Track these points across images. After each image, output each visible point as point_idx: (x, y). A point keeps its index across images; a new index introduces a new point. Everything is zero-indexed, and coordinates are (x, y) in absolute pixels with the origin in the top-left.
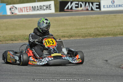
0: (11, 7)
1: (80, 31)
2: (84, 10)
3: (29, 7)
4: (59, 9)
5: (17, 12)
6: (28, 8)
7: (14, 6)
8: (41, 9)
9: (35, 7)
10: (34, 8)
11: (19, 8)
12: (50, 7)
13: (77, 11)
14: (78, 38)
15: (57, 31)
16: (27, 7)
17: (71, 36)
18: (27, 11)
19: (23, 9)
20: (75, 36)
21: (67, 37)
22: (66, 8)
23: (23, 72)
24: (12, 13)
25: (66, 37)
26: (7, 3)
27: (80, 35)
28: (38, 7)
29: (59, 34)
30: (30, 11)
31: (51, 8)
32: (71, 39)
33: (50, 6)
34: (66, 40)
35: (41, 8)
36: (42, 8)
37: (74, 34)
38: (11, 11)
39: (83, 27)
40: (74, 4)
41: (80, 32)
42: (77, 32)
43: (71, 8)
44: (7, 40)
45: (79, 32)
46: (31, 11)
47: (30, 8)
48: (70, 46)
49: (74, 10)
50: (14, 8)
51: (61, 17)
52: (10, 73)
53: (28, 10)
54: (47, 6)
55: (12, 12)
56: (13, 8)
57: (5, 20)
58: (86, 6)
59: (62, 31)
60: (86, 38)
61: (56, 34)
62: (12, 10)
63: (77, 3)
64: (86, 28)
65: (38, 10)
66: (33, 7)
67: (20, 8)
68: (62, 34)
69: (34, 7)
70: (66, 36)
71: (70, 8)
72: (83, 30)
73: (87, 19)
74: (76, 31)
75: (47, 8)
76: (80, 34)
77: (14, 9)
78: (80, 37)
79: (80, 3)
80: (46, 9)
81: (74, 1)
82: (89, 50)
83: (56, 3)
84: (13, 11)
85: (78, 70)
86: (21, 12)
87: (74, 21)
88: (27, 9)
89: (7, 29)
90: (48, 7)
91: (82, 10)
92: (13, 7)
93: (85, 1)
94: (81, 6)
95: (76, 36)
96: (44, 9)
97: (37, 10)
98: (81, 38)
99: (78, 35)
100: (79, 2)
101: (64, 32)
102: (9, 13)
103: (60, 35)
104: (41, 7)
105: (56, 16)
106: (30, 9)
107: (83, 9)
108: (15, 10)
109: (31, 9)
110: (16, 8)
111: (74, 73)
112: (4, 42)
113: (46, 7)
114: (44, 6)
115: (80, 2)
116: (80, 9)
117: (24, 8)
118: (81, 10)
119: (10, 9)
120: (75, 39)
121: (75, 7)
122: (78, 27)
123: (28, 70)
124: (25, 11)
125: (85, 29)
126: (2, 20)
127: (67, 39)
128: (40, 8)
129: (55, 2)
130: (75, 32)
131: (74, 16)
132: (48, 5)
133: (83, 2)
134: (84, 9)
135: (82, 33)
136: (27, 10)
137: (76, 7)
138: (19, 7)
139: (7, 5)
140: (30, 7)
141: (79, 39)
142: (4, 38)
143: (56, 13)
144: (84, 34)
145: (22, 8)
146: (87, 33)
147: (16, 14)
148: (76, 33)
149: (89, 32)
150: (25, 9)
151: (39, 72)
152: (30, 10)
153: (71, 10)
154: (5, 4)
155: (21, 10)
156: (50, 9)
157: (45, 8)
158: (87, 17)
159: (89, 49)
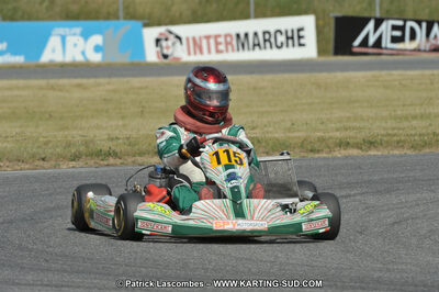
0: (161, 34)
1: (406, 124)
2: (425, 51)
3: (226, 36)
4: (331, 46)
5: (182, 54)
6: (221, 40)
7: (170, 32)
8: (268, 44)
9: (246, 35)
10: (242, 41)
11: (188, 39)
12: (300, 37)
13: (398, 55)
14: (396, 152)
15: (322, 123)
16: (217, 37)
17: (371, 144)
18: (218, 51)
19: (204, 42)
20: (387, 142)
21: (358, 146)
22: (357, 42)
23: (192, 266)
24: (165, 57)
25: (353, 147)
26: (146, 21)
27: (404, 141)
28: (256, 34)
29: (327, 135)
30: (227, 50)
31: (302, 41)
32: (373, 152)
33: (302, 33)
34: (353, 157)
35: (269, 40)
36: (273, 40)
37: (383, 135)
38: (159, 49)
39: (418, 111)
40: (386, 27)
41: (403, 129)
42: (394, 129)
43: (378, 43)
44: (141, 154)
45: (399, 129)
46: (233, 50)
47: (229, 39)
48: (366, 178)
49: (386, 48)
50: (172, 37)
51: (340, 75)
52: (143, 269)
53: (222, 47)
54: (290, 34)
55: (165, 52)
56: (166, 39)
57: (136, 82)
58: (432, 35)
59: (339, 125)
60: (427, 150)
61: (318, 134)
62: (164, 43)
63: (400, 23)
64: (428, 116)
65: (257, 48)
66: (238, 36)
67: (194, 39)
68: (338, 134)
69: (242, 36)
70: (351, 141)
71: (372, 40)
72: (414, 123)
73: (432, 83)
74: (390, 123)
75: (290, 42)
76: (403, 138)
77: (170, 43)
78: (402, 146)
79: (410, 24)
80: (287, 46)
81: (388, 19)
82: (432, 195)
83: (321, 22)
84: (168, 48)
85: (390, 267)
86: (195, 53)
87: (386, 87)
88: (217, 44)
89: (142, 111)
90: (295, 38)
91: (418, 50)
92: (168, 34)
93: (427, 18)
94: (413, 36)
95: (388, 144)
96: (279, 44)
97: (254, 45)
98: (409, 152)
99: (395, 138)
100: (405, 21)
101: (346, 129)
102: (151, 55)
103: (331, 138)
104: (267, 36)
105: (321, 71)
106: (227, 44)
107: (419, 45)
108: (174, 44)
109: (231, 43)
110: (179, 38)
111: (376, 275)
112: (130, 160)
113: (288, 38)
114: (280, 31)
115: (411, 20)
116: (408, 45)
117: (208, 38)
118: (414, 50)
119: (158, 41)
120: (386, 153)
121: (389, 39)
122: (399, 112)
123: (210, 262)
124: (209, 52)
125: (422, 117)
126: (125, 79)
127: (355, 152)
128: (265, 41)
129: (317, 20)
130: (384, 129)
131: (384, 73)
132: (293, 31)
133: (419, 23)
134: (422, 48)
135: (413, 132)
136: (217, 47)
137: (395, 40)
138: (190, 36)
139: (146, 25)
140: (231, 36)
141: (402, 156)
142: (130, 145)
143: (323, 59)
144: (420, 135)
145: (200, 38)
146: (428, 134)
147: (178, 59)
148: (390, 132)
149: (438, 131)
150: (212, 41)
151: (250, 269)
152: (230, 47)
153: (375, 51)
154: (139, 24)
155: (197, 45)
156: (300, 45)
157: (281, 39)
158: (433, 75)
159: (433, 191)
